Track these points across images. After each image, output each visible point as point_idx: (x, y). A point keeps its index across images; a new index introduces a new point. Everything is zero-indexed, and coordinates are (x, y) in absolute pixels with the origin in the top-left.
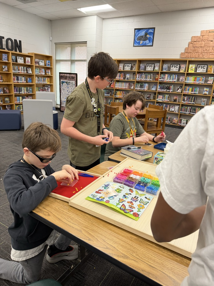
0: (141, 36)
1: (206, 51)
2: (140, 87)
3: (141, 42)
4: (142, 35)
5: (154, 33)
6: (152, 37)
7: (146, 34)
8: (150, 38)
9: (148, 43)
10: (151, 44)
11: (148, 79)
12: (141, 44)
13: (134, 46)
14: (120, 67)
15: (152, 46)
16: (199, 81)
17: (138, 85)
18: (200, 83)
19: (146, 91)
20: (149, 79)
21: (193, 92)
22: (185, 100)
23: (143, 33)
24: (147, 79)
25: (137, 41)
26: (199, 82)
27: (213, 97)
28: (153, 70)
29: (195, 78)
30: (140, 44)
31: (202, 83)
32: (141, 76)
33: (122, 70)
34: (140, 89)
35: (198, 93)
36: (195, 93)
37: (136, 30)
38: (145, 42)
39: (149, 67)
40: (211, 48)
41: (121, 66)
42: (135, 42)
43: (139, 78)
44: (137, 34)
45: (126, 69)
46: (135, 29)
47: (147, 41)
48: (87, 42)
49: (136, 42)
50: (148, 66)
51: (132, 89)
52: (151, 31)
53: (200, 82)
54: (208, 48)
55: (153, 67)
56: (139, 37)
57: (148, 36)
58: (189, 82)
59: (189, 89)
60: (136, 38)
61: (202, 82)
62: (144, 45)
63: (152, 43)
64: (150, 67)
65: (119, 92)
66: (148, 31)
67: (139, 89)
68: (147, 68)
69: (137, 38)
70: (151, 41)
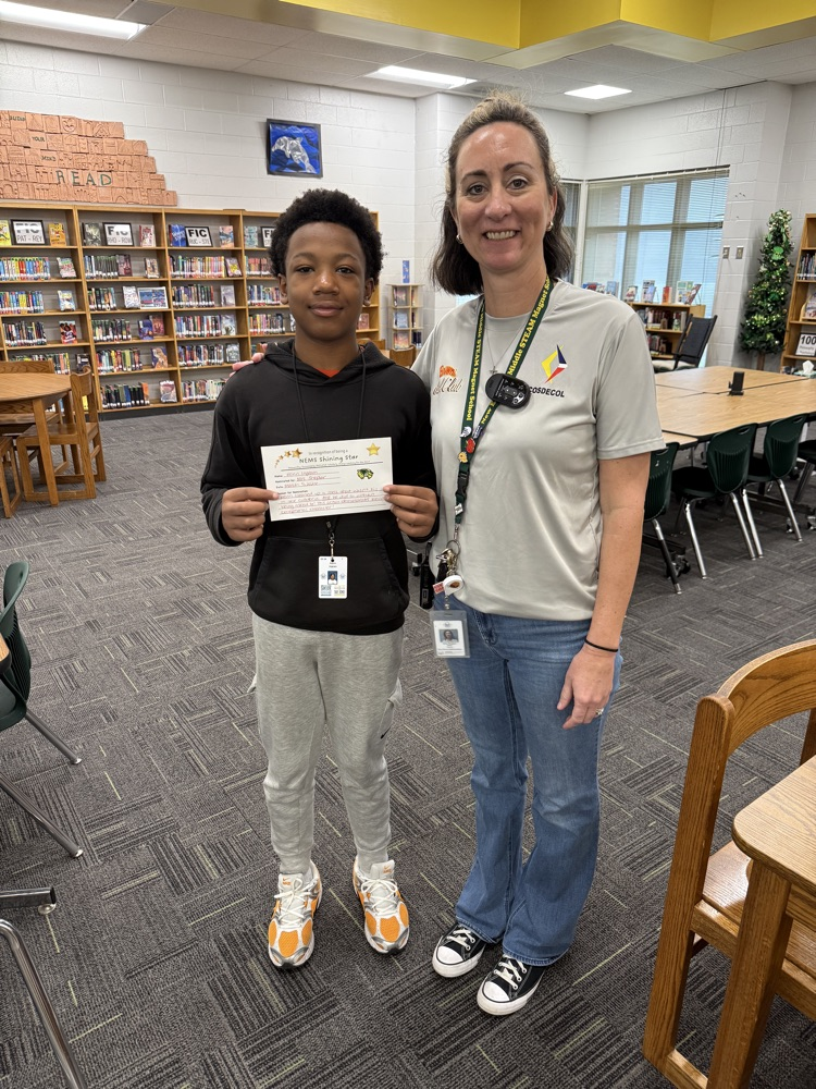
1: (18, 178)
16: (36, 270)
18: (39, 278)
21: (32, 309)
22: (14, 334)
26: (36, 275)
27: (92, 315)
29: (21, 265)
31: (46, 279)
35: (42, 308)
36: (35, 311)
40: (32, 170)
53: (39, 274)
54: (23, 170)
58: (7, 276)
59: (17, 301)
61: (44, 275)
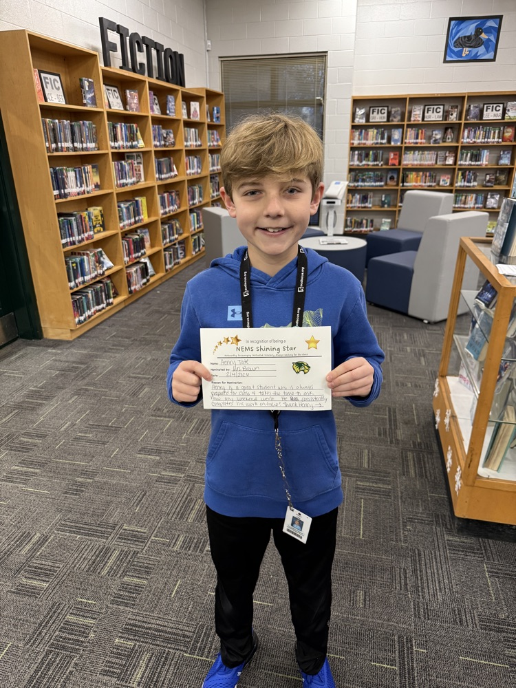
0: (465, 37)
2: (471, 160)
3: (466, 51)
4: (468, 34)
5: (498, 30)
6: (492, 38)
7: (479, 31)
8: (489, 40)
9: (484, 54)
10: (490, 55)
11: (494, 138)
12: (464, 55)
13: (445, 61)
14: (413, 113)
15: (494, 60)
17: (465, 155)
19: (484, 166)
20: (496, 140)
23: (470, 29)
24: (489, 140)
25: (454, 48)
28: (500, 118)
30: (461, 57)
32: (475, 133)
33: (420, 122)
34: (473, 163)
37: (453, 22)
38: (474, 51)
39: (489, 111)
41: (418, 112)
42: (448, 50)
43: (468, 137)
44: (454, 31)
45: (430, 117)
46: (451, 19)
47: (482, 49)
48: (327, 52)
49: (452, 51)
50: (487, 109)
51: (451, 165)
52: (491, 23)
55: (501, 112)
56: (459, 38)
57: (483, 36)
60: (453, 42)
62: (475, 59)
63: (493, 53)
64: (492, 110)
65: (414, 173)
66: (483, 24)
67: (467, 163)
68: (485, 113)
69: (455, 42)
70: (490, 49)
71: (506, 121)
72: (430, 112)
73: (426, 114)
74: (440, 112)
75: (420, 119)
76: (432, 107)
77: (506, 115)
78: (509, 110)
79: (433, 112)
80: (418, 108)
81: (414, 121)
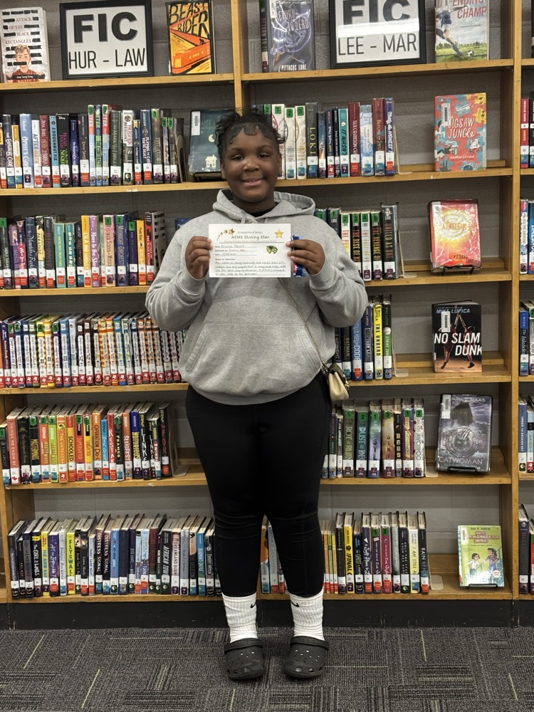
28: (415, 54)
33: (47, 82)
39: (361, 21)
50: (349, 14)
64: (373, 21)
68: (341, 31)
71: (439, 66)
72: (91, 38)
73: (72, 47)
74: (132, 34)
75: (43, 69)
76: (95, 12)
77: (439, 40)
78: (447, 20)
79: (103, 37)
80: (21, 20)
81: (15, 77)
